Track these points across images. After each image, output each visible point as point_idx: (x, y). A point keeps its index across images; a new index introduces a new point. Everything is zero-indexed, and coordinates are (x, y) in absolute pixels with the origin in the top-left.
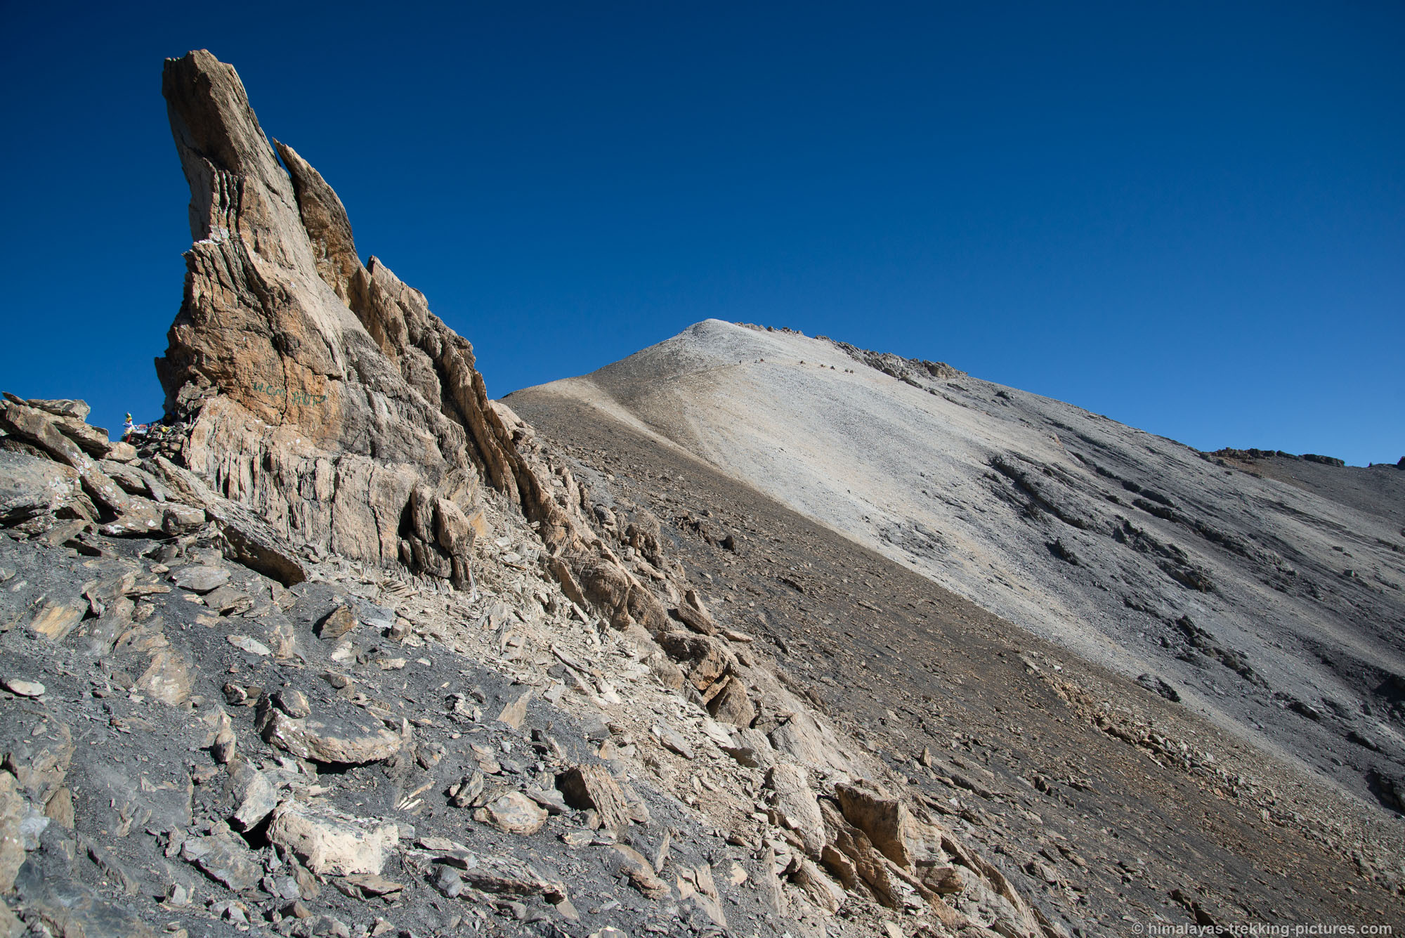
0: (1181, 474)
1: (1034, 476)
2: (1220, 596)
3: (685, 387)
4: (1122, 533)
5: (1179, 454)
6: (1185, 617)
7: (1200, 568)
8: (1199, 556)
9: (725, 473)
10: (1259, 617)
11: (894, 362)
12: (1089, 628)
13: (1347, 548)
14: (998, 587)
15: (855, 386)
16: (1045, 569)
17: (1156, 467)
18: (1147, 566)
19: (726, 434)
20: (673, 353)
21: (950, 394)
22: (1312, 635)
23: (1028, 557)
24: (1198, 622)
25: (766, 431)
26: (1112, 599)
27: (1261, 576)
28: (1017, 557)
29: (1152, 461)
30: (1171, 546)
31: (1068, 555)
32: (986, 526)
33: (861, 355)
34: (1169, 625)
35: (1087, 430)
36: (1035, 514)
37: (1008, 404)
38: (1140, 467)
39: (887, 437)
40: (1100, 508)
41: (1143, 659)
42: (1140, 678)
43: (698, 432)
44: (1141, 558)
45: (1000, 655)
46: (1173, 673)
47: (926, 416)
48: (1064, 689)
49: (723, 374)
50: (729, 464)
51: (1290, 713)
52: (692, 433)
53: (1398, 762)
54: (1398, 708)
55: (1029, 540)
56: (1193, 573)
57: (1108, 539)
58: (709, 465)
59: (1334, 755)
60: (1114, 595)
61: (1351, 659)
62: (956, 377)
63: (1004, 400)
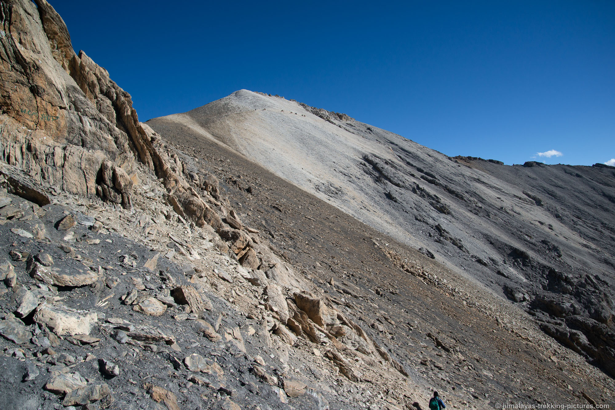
0: (440, 166)
1: (381, 164)
2: (453, 216)
3: (231, 120)
4: (416, 189)
5: (440, 157)
6: (439, 225)
7: (446, 205)
8: (446, 200)
9: (248, 159)
10: (467, 225)
11: (324, 112)
12: (400, 228)
13: (503, 198)
14: (364, 211)
15: (307, 122)
16: (384, 204)
17: (431, 162)
18: (425, 203)
19: (249, 142)
20: (226, 104)
21: (347, 128)
22: (487, 232)
23: (377, 199)
24: (444, 227)
25: (267, 141)
26: (410, 217)
27: (469, 208)
28: (372, 199)
29: (429, 160)
30: (435, 196)
31: (394, 198)
32: (360, 185)
33: (310, 109)
34: (432, 228)
35: (404, 146)
36: (381, 181)
37: (371, 133)
38: (424, 162)
39: (320, 146)
40: (407, 179)
41: (421, 241)
42: (420, 249)
43: (237, 140)
44: (423, 200)
45: (364, 239)
46: (433, 248)
47: (337, 137)
48: (389, 253)
49: (248, 115)
50: (250, 155)
51: (477, 263)
52: (234, 141)
53: (515, 282)
54: (516, 261)
55: (378, 192)
56: (443, 207)
57: (410, 192)
58: (241, 155)
59: (492, 280)
60: (411, 215)
61: (501, 242)
62: (350, 121)
63: (370, 131)
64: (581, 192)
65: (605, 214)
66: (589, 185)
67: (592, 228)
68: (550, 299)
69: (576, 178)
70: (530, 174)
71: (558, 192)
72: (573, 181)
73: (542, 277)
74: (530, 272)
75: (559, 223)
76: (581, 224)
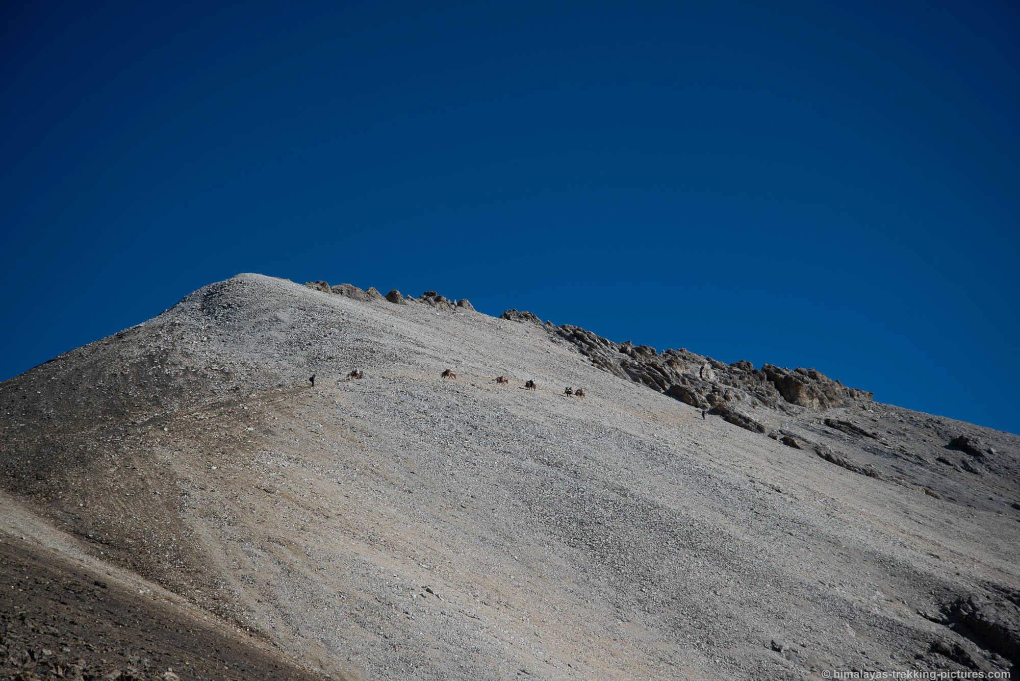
3: (183, 443)
9: (286, 658)
11: (692, 369)
15: (601, 429)
19: (289, 556)
20: (151, 358)
21: (833, 446)
25: (389, 546)
33: (614, 356)
37: (978, 467)
39: (684, 554)
43: (217, 554)
47: (775, 500)
49: (279, 408)
50: (296, 631)
52: (201, 557)
58: (245, 638)
62: (846, 405)
63: (968, 458)
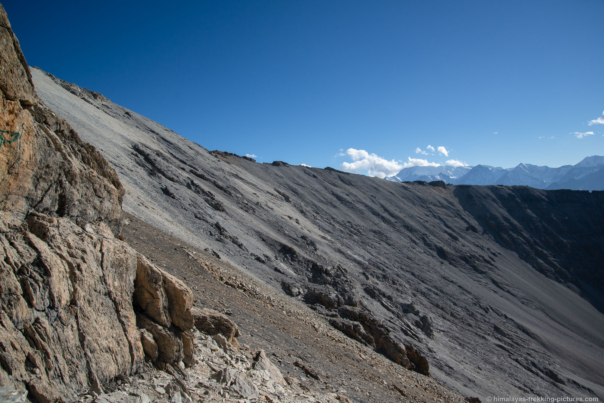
0: (201, 159)
1: (153, 156)
2: (227, 214)
4: (190, 185)
5: (201, 151)
6: (217, 223)
7: (219, 201)
8: (219, 197)
10: (241, 222)
11: (75, 88)
12: (181, 227)
14: (142, 208)
16: (161, 200)
17: (192, 155)
18: (200, 199)
21: (105, 110)
22: (258, 230)
23: (154, 194)
24: (222, 225)
26: (190, 214)
27: (240, 205)
28: (149, 194)
29: (191, 152)
30: (209, 192)
31: (171, 194)
32: (134, 178)
34: (212, 226)
35: (165, 135)
36: (155, 174)
37: (130, 118)
38: (186, 154)
40: (181, 173)
41: (203, 241)
42: (205, 250)
44: (198, 196)
45: (175, 249)
46: (215, 246)
47: (99, 120)
51: (256, 261)
53: (290, 278)
54: (286, 257)
55: (154, 186)
56: (218, 204)
57: (184, 187)
59: (271, 277)
60: (190, 213)
61: (271, 239)
62: (106, 102)
63: (129, 116)
64: (317, 191)
65: (334, 210)
66: (322, 185)
67: (327, 222)
68: (319, 292)
69: (312, 178)
70: (277, 172)
71: (300, 190)
72: (311, 181)
73: (308, 270)
74: (297, 266)
75: (303, 217)
76: (320, 218)
